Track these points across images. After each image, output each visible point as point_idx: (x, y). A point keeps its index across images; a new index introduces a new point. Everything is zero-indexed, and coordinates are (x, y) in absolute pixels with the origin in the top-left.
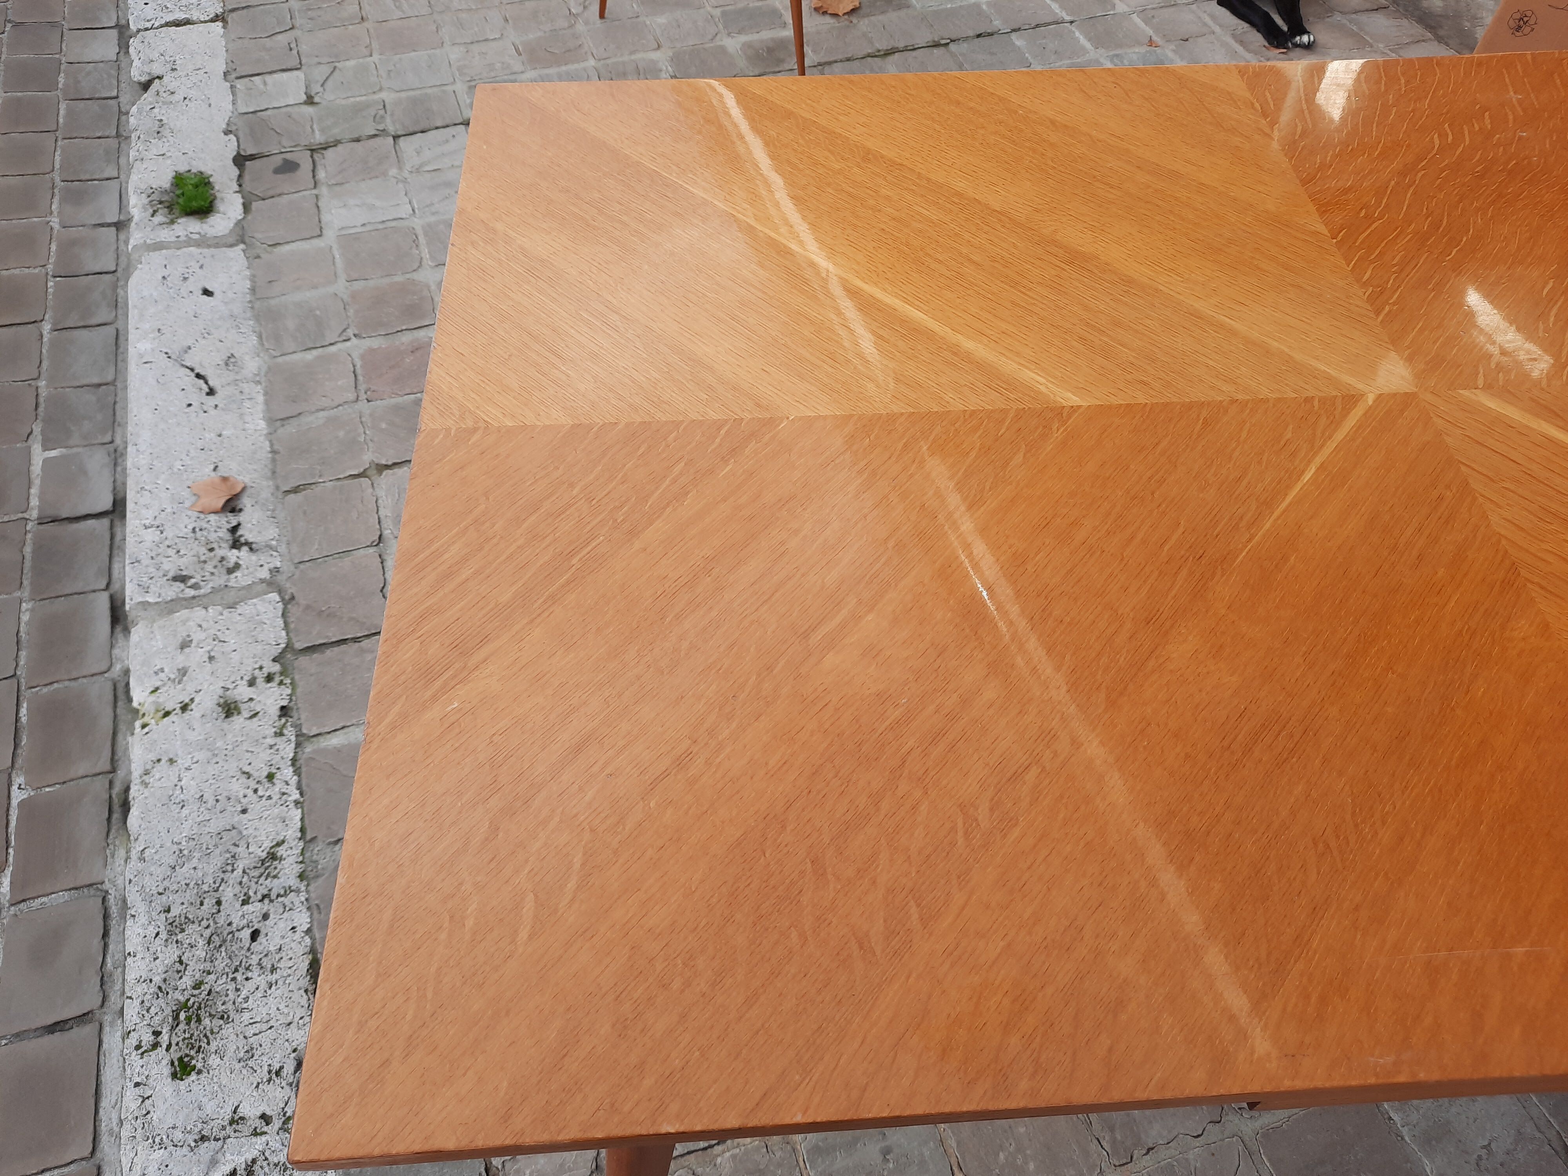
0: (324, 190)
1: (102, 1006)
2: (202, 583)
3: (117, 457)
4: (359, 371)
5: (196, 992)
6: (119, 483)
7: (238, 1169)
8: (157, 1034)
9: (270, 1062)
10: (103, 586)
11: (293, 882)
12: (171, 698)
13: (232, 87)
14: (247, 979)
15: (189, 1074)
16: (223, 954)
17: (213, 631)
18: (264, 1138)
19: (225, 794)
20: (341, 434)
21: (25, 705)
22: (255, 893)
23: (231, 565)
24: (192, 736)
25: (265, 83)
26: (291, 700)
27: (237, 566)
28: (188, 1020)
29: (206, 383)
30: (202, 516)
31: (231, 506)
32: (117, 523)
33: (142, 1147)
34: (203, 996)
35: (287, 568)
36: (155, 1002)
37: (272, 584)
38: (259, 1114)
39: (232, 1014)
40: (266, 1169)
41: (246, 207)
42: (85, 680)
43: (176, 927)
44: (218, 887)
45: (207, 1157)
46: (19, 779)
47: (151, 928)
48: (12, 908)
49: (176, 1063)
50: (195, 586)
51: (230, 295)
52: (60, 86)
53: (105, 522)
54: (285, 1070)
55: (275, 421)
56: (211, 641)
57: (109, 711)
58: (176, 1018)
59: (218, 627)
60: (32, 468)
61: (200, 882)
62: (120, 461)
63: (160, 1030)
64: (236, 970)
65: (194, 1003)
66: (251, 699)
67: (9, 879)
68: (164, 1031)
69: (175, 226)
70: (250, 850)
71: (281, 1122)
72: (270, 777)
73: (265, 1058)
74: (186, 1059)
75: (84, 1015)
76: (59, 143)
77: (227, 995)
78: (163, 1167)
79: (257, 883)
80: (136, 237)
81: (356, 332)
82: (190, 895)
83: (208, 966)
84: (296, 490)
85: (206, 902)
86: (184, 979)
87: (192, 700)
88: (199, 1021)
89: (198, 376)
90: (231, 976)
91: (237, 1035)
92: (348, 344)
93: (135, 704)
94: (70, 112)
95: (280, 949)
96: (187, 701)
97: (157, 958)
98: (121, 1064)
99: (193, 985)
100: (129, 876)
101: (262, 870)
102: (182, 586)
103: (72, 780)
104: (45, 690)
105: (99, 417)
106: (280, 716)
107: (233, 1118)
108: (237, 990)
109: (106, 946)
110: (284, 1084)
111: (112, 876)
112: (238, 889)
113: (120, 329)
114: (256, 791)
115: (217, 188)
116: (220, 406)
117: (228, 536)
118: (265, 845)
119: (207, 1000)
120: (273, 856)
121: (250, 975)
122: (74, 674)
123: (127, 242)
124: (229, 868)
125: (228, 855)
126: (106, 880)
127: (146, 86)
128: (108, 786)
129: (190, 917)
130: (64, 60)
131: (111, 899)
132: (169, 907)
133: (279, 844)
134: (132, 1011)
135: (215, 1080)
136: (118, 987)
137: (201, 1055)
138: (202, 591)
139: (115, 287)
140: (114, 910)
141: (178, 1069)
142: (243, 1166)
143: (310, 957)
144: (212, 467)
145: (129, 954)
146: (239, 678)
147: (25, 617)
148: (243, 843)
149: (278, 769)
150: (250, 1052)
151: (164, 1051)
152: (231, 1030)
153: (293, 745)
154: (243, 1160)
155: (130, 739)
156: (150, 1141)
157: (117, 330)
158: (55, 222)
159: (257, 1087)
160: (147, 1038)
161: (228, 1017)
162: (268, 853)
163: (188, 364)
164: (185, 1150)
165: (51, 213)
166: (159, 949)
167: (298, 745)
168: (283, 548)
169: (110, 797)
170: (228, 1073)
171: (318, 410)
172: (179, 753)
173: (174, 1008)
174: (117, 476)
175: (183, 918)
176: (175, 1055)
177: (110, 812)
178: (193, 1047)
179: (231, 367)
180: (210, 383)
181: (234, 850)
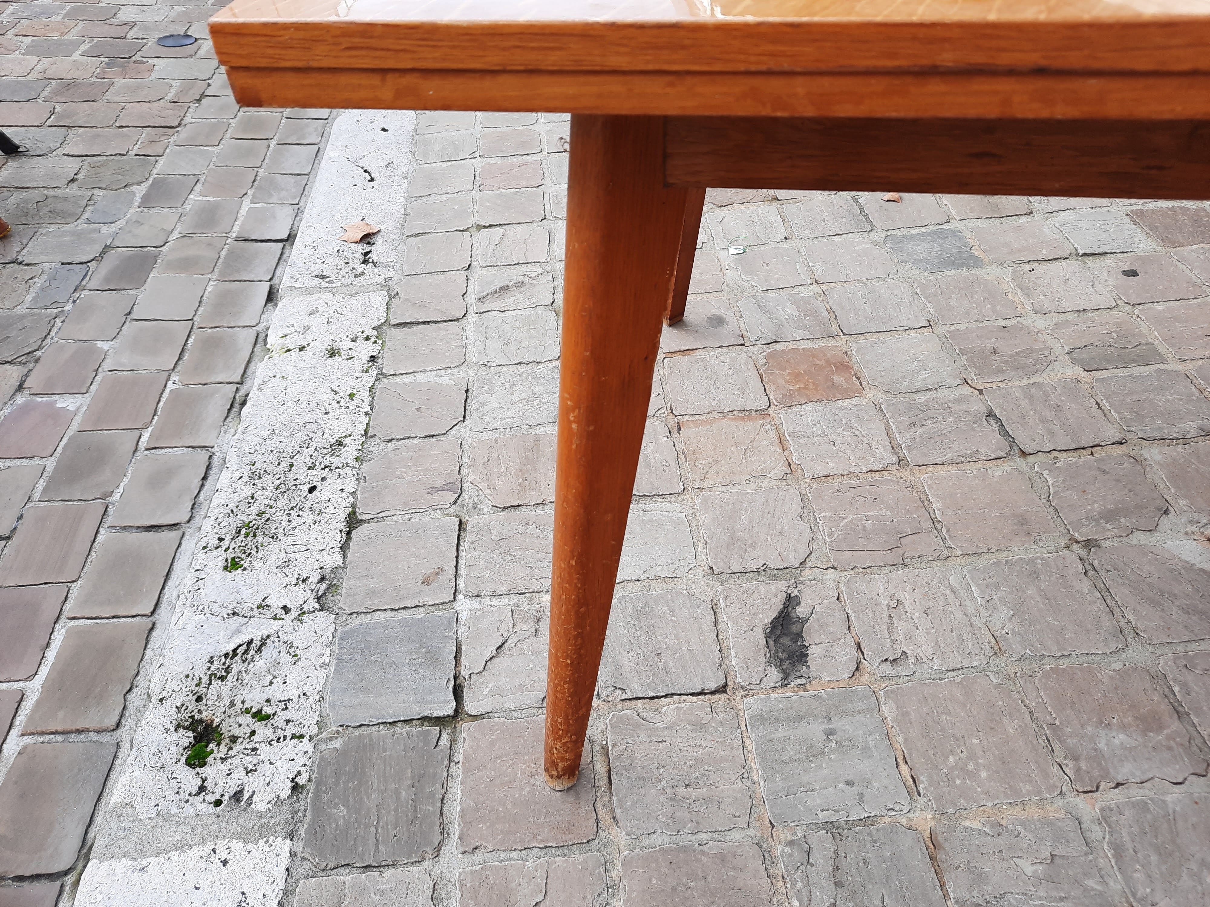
1: (189, 521)
2: (335, 281)
3: (298, 213)
4: (477, 174)
5: (257, 518)
6: (295, 226)
7: (255, 639)
8: (221, 540)
9: (300, 572)
10: (269, 278)
11: (351, 461)
12: (293, 342)
14: (298, 516)
15: (237, 569)
16: (286, 497)
17: (335, 307)
18: (280, 622)
19: (316, 401)
20: (456, 207)
21: (193, 337)
22: (320, 463)
23: (358, 273)
24: (301, 364)
26: (379, 352)
27: (363, 274)
28: (247, 536)
29: (370, 175)
30: (346, 244)
31: (367, 238)
32: (288, 247)
33: (188, 612)
34: (262, 521)
35: (397, 278)
36: (226, 519)
37: (384, 284)
38: (282, 605)
39: (280, 536)
40: (277, 644)
42: (237, 329)
43: (255, 476)
44: (294, 456)
45: (234, 627)
46: (174, 377)
47: (238, 473)
48: (146, 452)
49: (229, 561)
50: (330, 282)
51: (400, 132)
53: (281, 245)
54: (310, 580)
55: (410, 198)
56: (332, 312)
57: (250, 348)
58: (239, 532)
59: (339, 305)
60: (241, 211)
61: (282, 451)
62: (300, 214)
63: (224, 537)
64: (292, 509)
65: (254, 525)
66: (351, 349)
67: (149, 434)
68: (227, 539)
70: (325, 436)
71: (297, 614)
72: (351, 396)
73: (297, 569)
74: (237, 560)
75: (174, 525)
77: (280, 523)
78: (199, 627)
79: (323, 458)
81: (481, 154)
82: (274, 457)
83: (272, 502)
84: (416, 236)
85: (282, 463)
86: (252, 508)
87: (308, 345)
88: (255, 536)
89: (365, 171)
90: (287, 512)
91: (280, 550)
92: (474, 160)
93: (268, 346)
95: (329, 501)
96: (305, 344)
97: (236, 492)
98: (190, 561)
99: (257, 513)
100: (232, 443)
101: (329, 450)
102: (321, 281)
103: (212, 383)
104: (210, 331)
105: (293, 190)
106: (368, 362)
107: (261, 604)
108: (289, 521)
109: (202, 486)
110: (307, 588)
111: (220, 444)
112: (308, 459)
113: (322, 146)
114: (338, 402)
116: (375, 187)
117: (362, 258)
118: (336, 435)
119: (265, 524)
120: (340, 443)
121: (301, 513)
122: (232, 325)
124: (306, 445)
125: (308, 438)
126: (216, 446)
128: (235, 390)
129: (268, 471)
131: (215, 459)
132: (255, 463)
133: (346, 437)
134: (207, 525)
135: (255, 576)
136: (203, 512)
137: (249, 559)
138: (334, 285)
139: (325, 126)
140: (215, 465)
141: (229, 565)
142: (259, 638)
143: (350, 510)
144: (361, 218)
145: (218, 490)
146: (346, 336)
147: (209, 289)
148: (319, 433)
149: (359, 391)
150: (287, 563)
151: (223, 551)
152: (276, 546)
153: (374, 379)
154: (260, 634)
155: (258, 365)
156: (195, 608)
157: (319, 148)
159: (286, 587)
160: (214, 542)
161: (277, 537)
162: (337, 441)
163: (360, 165)
164: (219, 618)
166: (239, 487)
167: (377, 379)
168: (398, 267)
169: (234, 397)
170: (266, 574)
171: (443, 194)
172: (290, 373)
173: (239, 525)
174: (295, 222)
175: (262, 471)
176: (230, 555)
177: (232, 406)
178: (244, 553)
179: (390, 168)
180: (373, 176)
181: (312, 435)
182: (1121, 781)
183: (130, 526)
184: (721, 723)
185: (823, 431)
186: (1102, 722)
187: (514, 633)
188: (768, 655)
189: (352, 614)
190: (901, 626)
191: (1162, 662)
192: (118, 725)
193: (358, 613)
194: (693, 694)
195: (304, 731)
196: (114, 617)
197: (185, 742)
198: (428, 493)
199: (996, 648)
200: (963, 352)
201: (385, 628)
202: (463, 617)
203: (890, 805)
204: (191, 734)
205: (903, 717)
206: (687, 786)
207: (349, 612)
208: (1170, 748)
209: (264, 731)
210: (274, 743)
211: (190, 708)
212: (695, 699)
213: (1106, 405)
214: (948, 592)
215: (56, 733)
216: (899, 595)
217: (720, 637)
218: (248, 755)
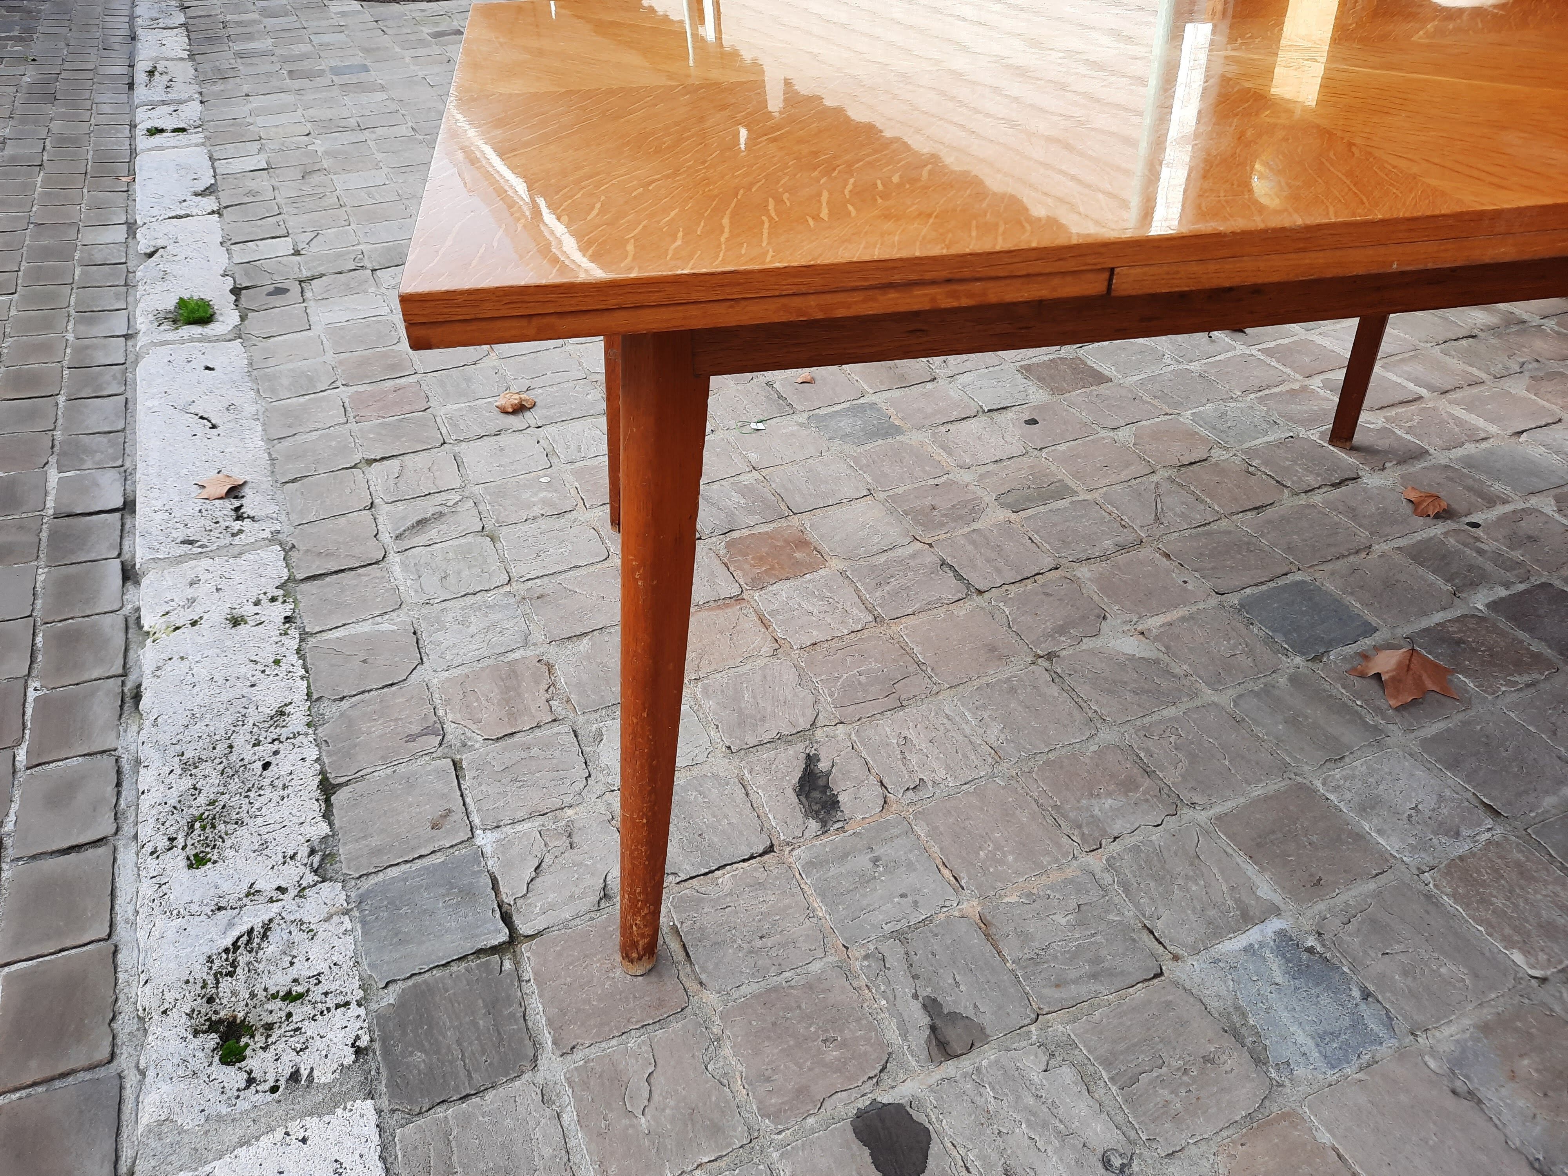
0: (311, 304)
1: (116, 833)
2: (208, 544)
3: (127, 475)
4: (347, 405)
5: (209, 808)
6: (128, 491)
7: (255, 927)
8: (172, 840)
9: (284, 850)
10: (116, 554)
11: (302, 729)
12: (180, 619)
13: (227, 250)
14: (260, 795)
15: (205, 864)
16: (236, 780)
17: (219, 573)
18: (280, 903)
19: (234, 675)
20: (334, 443)
21: (41, 635)
22: (266, 738)
23: (235, 531)
24: (200, 640)
25: (257, 245)
26: (294, 612)
27: (241, 531)
28: (203, 828)
29: (209, 421)
30: (209, 502)
31: (234, 492)
32: (128, 516)
33: (161, 922)
34: (217, 809)
35: (287, 529)
36: (171, 817)
37: (275, 538)
38: (275, 887)
39: (246, 820)
40: (284, 925)
41: (243, 318)
42: (97, 617)
43: (187, 767)
44: (229, 737)
45: (225, 921)
46: (33, 684)
47: (166, 768)
48: (29, 772)
49: (192, 858)
50: (202, 546)
51: (230, 369)
52: (76, 258)
53: (117, 515)
54: (299, 855)
55: (273, 441)
56: (218, 578)
57: (122, 635)
58: (191, 827)
59: (224, 569)
60: (48, 484)
61: (212, 734)
62: (130, 477)
63: (175, 836)
64: (249, 790)
65: (208, 816)
66: (257, 614)
67: (25, 750)
68: (179, 837)
69: (180, 331)
70: (260, 710)
71: (296, 891)
72: (277, 662)
73: (279, 848)
74: (201, 855)
75: (99, 840)
76: (74, 291)
77: (241, 807)
78: (181, 931)
79: (267, 731)
80: (142, 341)
81: (344, 383)
82: (205, 742)
83: (221, 789)
84: (294, 481)
85: (218, 747)
86: (198, 800)
87: (201, 618)
88: (214, 827)
89: (202, 418)
90: (244, 794)
91: (252, 834)
92: (337, 390)
93: (146, 628)
94: (83, 273)
95: (291, 773)
96: (196, 618)
97: (172, 788)
98: (135, 872)
99: (207, 803)
100: (142, 739)
101: (271, 723)
102: (190, 546)
103: (87, 682)
104: (60, 624)
105: (111, 451)
106: (284, 623)
107: (249, 891)
108: (251, 803)
109: (119, 794)
110: (298, 864)
111: (125, 744)
112: (248, 736)
113: (129, 397)
114: (263, 672)
115: (216, 307)
116: (222, 434)
117: (233, 514)
118: (274, 705)
119: (222, 812)
120: (281, 713)
121: (262, 792)
122: (88, 613)
123: (134, 346)
124: (241, 723)
125: (239, 715)
126: (119, 747)
127: (151, 255)
128: (120, 684)
129: (203, 758)
130: (79, 244)
131: (124, 762)
132: (183, 753)
133: (286, 705)
134: (145, 831)
135: (231, 866)
136: (131, 819)
137: (216, 851)
138: (208, 549)
139: (124, 372)
140: (126, 768)
141: (194, 862)
142: (260, 925)
143: (320, 777)
144: (218, 471)
145: (143, 793)
146: (245, 601)
147: (41, 578)
148: (252, 707)
149: (284, 656)
150: (265, 845)
151: (180, 850)
152: (246, 831)
153: (298, 640)
154: (260, 920)
155: (141, 652)
156: (168, 914)
157: (127, 399)
158: (70, 337)
159: (273, 867)
160: (163, 843)
161: (242, 822)
162: (277, 711)
163: (192, 412)
164: (203, 917)
165: (67, 331)
166: (174, 781)
167: (301, 640)
168: (283, 518)
169: (123, 691)
170: (244, 861)
171: (311, 431)
172: (190, 652)
173: (189, 820)
174: (127, 486)
175: (196, 759)
176: (190, 851)
177: (123, 701)
178: (208, 846)
179: (232, 411)
180: (213, 422)
181: (244, 711)
182: (1117, 835)
183: (42, 853)
184: (777, 878)
185: (800, 605)
186: (1092, 795)
187: (549, 851)
188: (803, 810)
189: (360, 877)
190: (914, 759)
191: (1127, 737)
192: (112, 1057)
193: (367, 875)
194: (744, 861)
195: (348, 998)
196: (61, 951)
197: (212, 1044)
198: (407, 742)
199: (996, 757)
200: (906, 513)
201: (405, 880)
202: (488, 850)
203: (941, 903)
204: (214, 1035)
205: (934, 832)
206: (761, 937)
207: (357, 876)
208: (1147, 801)
209: (300, 1011)
210: (319, 1017)
211: (203, 1011)
212: (746, 864)
213: (1036, 538)
214: (945, 721)
215: (34, 1084)
216: (905, 733)
217: (755, 805)
218: (291, 1036)
